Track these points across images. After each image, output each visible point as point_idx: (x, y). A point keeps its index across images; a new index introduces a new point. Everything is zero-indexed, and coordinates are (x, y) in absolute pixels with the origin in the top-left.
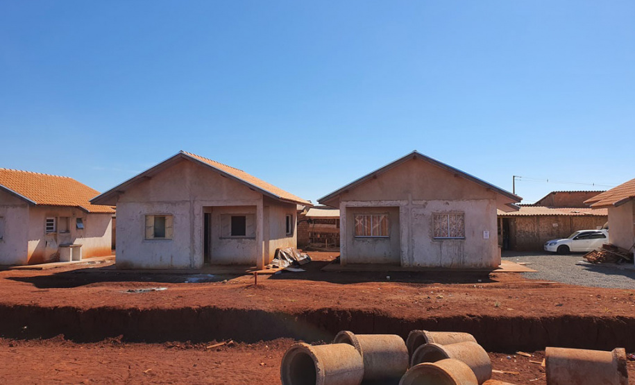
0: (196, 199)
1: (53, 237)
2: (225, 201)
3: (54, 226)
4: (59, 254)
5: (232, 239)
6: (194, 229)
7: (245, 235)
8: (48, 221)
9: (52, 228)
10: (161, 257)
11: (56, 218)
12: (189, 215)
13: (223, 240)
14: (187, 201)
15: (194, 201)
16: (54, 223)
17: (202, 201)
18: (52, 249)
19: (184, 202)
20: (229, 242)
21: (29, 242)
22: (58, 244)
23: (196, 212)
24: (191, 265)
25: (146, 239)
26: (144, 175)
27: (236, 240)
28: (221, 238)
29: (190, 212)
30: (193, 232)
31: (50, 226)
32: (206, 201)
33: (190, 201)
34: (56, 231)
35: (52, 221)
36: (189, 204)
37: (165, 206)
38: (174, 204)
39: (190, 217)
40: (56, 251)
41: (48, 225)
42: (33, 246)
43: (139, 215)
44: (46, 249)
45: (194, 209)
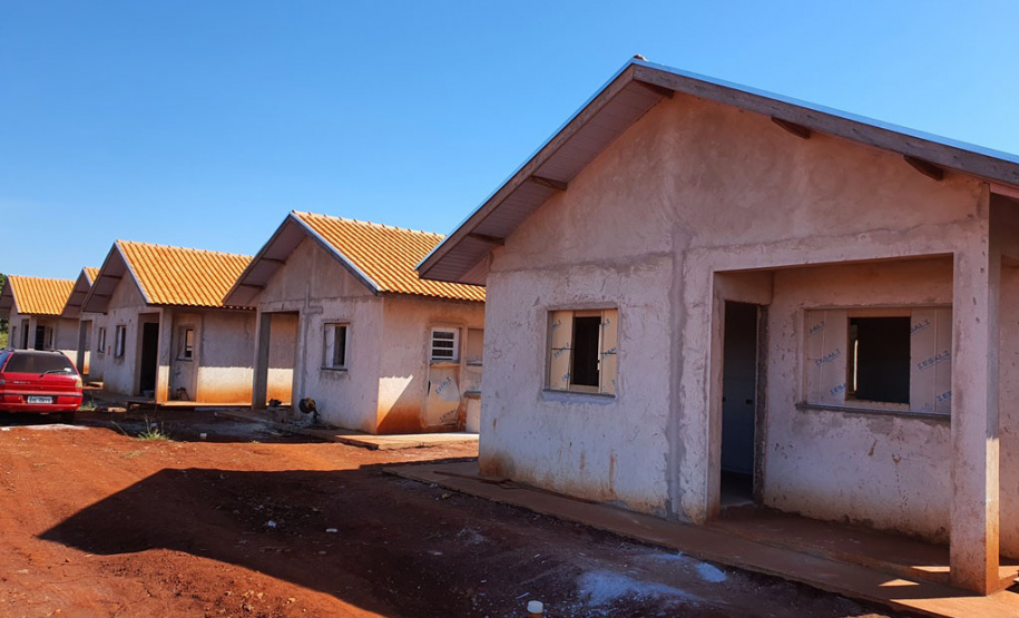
0: (694, 242)
1: (450, 373)
2: (801, 241)
3: (455, 349)
4: (465, 414)
5: (848, 412)
6: (681, 361)
7: (906, 400)
8: (436, 335)
9: (450, 353)
10: (583, 457)
11: (460, 329)
12: (666, 308)
13: (812, 415)
14: (663, 254)
15: (684, 254)
16: (455, 341)
17: (712, 248)
18: (442, 402)
19: (651, 259)
20: (835, 424)
21: (381, 380)
22: (463, 391)
23: (691, 296)
24: (668, 503)
25: (548, 388)
26: (528, 172)
27: (864, 420)
28: (803, 407)
29: (670, 295)
30: (680, 374)
31: (442, 347)
32: (726, 248)
33: (672, 255)
34: (458, 361)
35: (451, 336)
36: (667, 264)
37: (598, 276)
38: (622, 267)
39: (672, 313)
40: (454, 405)
41: (436, 344)
42: (391, 391)
43: (533, 311)
44: (430, 398)
45: (683, 284)
